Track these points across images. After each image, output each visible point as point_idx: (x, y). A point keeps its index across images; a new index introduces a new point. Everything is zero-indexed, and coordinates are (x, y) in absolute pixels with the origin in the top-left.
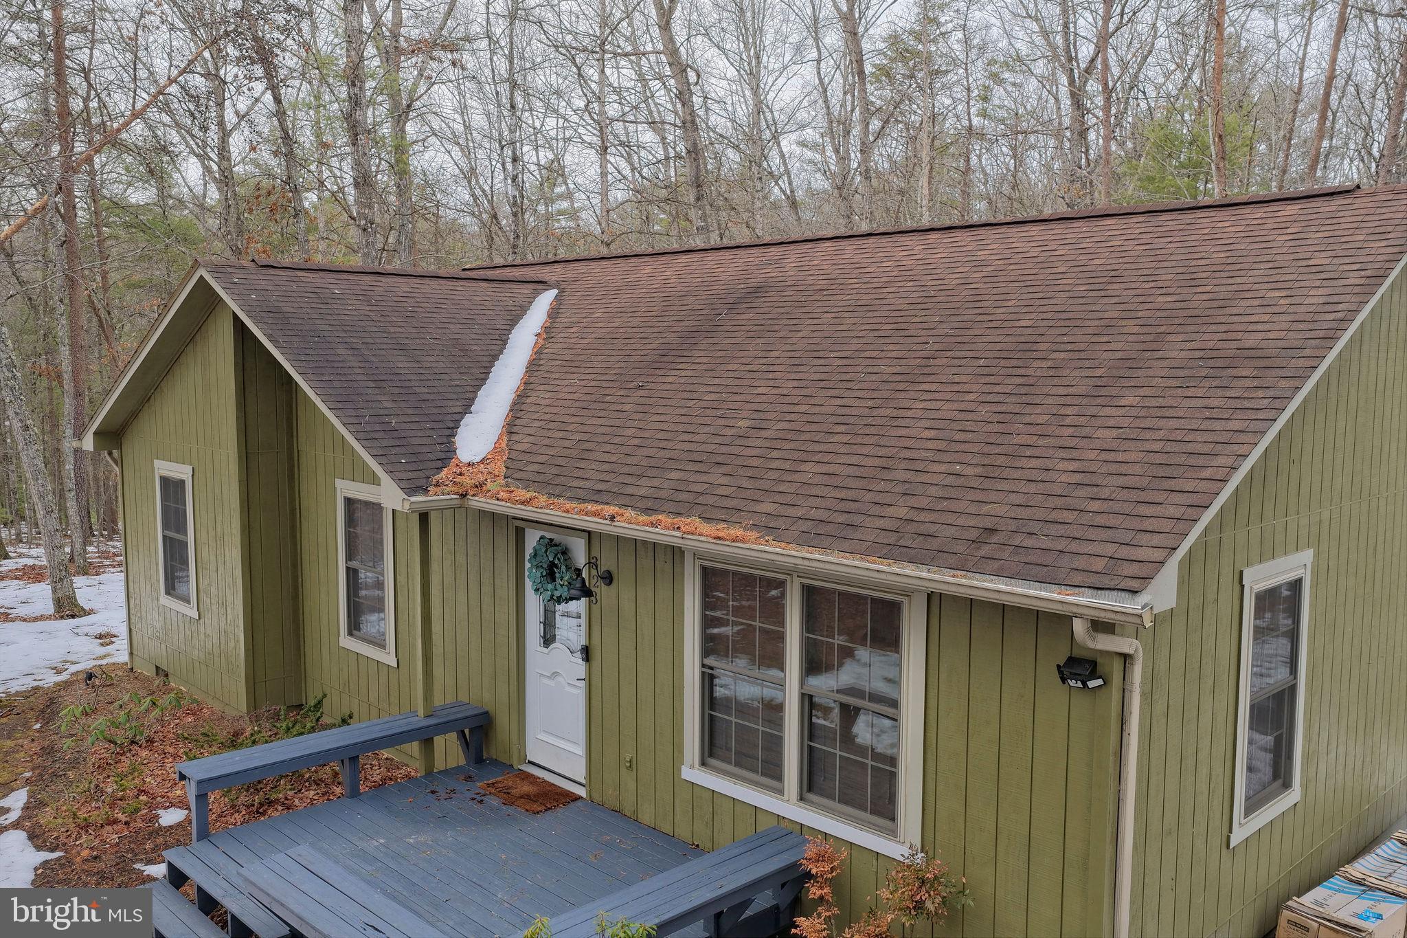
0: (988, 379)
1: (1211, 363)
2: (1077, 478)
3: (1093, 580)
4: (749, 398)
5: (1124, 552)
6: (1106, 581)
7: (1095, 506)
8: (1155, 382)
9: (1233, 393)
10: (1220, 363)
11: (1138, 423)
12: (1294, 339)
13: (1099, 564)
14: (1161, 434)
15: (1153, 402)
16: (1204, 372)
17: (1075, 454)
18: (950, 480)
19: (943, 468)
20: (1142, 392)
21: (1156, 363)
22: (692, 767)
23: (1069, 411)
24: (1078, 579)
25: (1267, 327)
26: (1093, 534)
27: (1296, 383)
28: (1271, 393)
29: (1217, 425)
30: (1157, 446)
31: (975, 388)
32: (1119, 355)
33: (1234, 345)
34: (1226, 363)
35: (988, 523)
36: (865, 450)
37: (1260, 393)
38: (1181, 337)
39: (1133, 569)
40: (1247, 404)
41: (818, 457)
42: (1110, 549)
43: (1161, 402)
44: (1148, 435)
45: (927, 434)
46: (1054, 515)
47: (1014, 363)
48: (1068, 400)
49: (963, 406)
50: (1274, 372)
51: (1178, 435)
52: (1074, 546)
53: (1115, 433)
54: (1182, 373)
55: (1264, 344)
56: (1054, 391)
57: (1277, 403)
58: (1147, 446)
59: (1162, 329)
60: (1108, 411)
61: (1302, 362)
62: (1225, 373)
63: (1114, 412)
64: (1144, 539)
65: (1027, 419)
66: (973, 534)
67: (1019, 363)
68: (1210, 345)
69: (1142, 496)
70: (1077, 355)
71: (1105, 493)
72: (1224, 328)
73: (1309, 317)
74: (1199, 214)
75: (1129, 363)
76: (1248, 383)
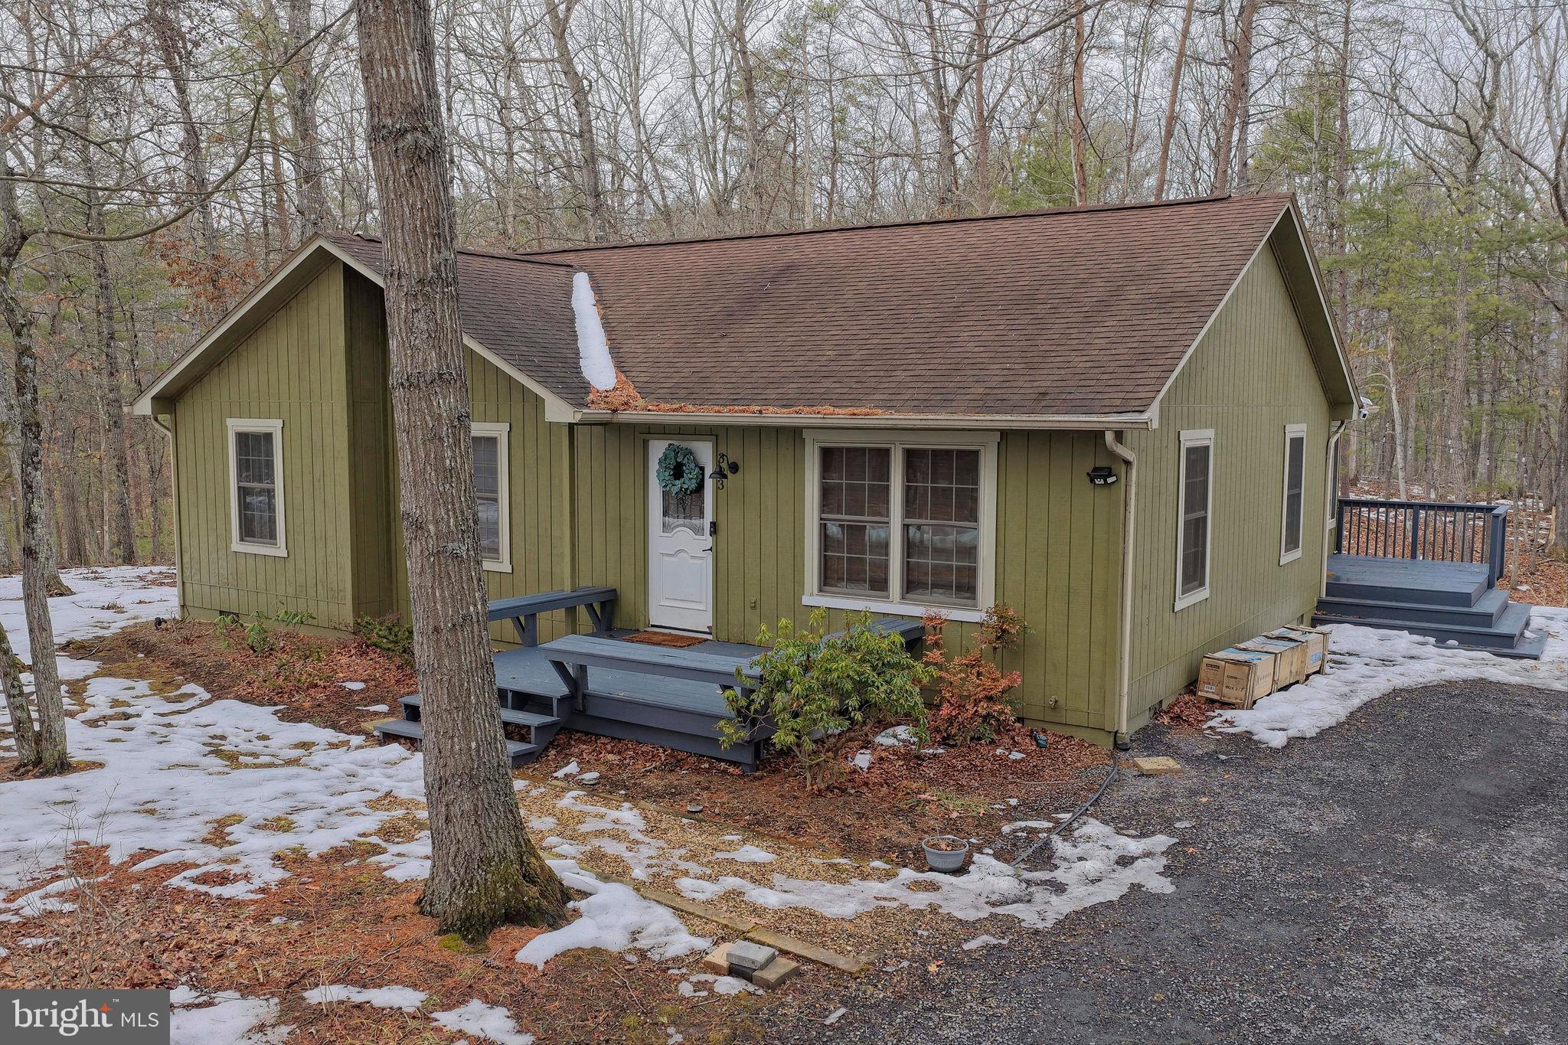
0: (1008, 317)
1: (1157, 300)
2: (1088, 364)
3: (1115, 410)
4: (826, 338)
5: (1130, 395)
6: (1124, 409)
7: (1106, 376)
8: (1123, 312)
9: (1174, 316)
10: (1164, 300)
11: (1119, 334)
12: (1206, 286)
13: (1118, 402)
14: (1136, 339)
15: (1126, 323)
16: (1154, 306)
17: (1084, 353)
18: (1005, 372)
19: (998, 366)
20: (1118, 318)
21: (1123, 302)
22: (811, 595)
23: (1072, 331)
24: (1107, 410)
25: (1188, 280)
26: (1110, 389)
27: (1212, 308)
28: (1197, 314)
29: (1169, 332)
30: (1135, 345)
31: (1002, 322)
32: (1095, 299)
33: (1169, 290)
34: (1167, 300)
35: (1042, 390)
36: (938, 361)
37: (1191, 315)
38: (1134, 287)
39: (1138, 403)
40: (1183, 321)
41: (903, 367)
42: (1122, 395)
43: (1130, 323)
44: (1128, 340)
45: (977, 349)
46: (1082, 383)
47: (1023, 307)
48: (1070, 325)
49: (997, 333)
50: (1197, 304)
51: (1147, 339)
52: (1099, 396)
53: (1107, 340)
54: (1141, 307)
55: (1187, 289)
56: (1058, 321)
57: (1202, 319)
58: (1129, 345)
59: (1121, 283)
60: (1098, 329)
61: (1212, 298)
62: (1167, 305)
63: (1103, 330)
64: (1140, 389)
65: (1045, 337)
66: (1034, 396)
67: (1028, 307)
68: (1154, 291)
69: (1133, 370)
70: (1066, 300)
71: (1111, 370)
72: (1160, 281)
73: (1212, 273)
74: (1126, 213)
75: (1104, 303)
76: (1182, 310)
